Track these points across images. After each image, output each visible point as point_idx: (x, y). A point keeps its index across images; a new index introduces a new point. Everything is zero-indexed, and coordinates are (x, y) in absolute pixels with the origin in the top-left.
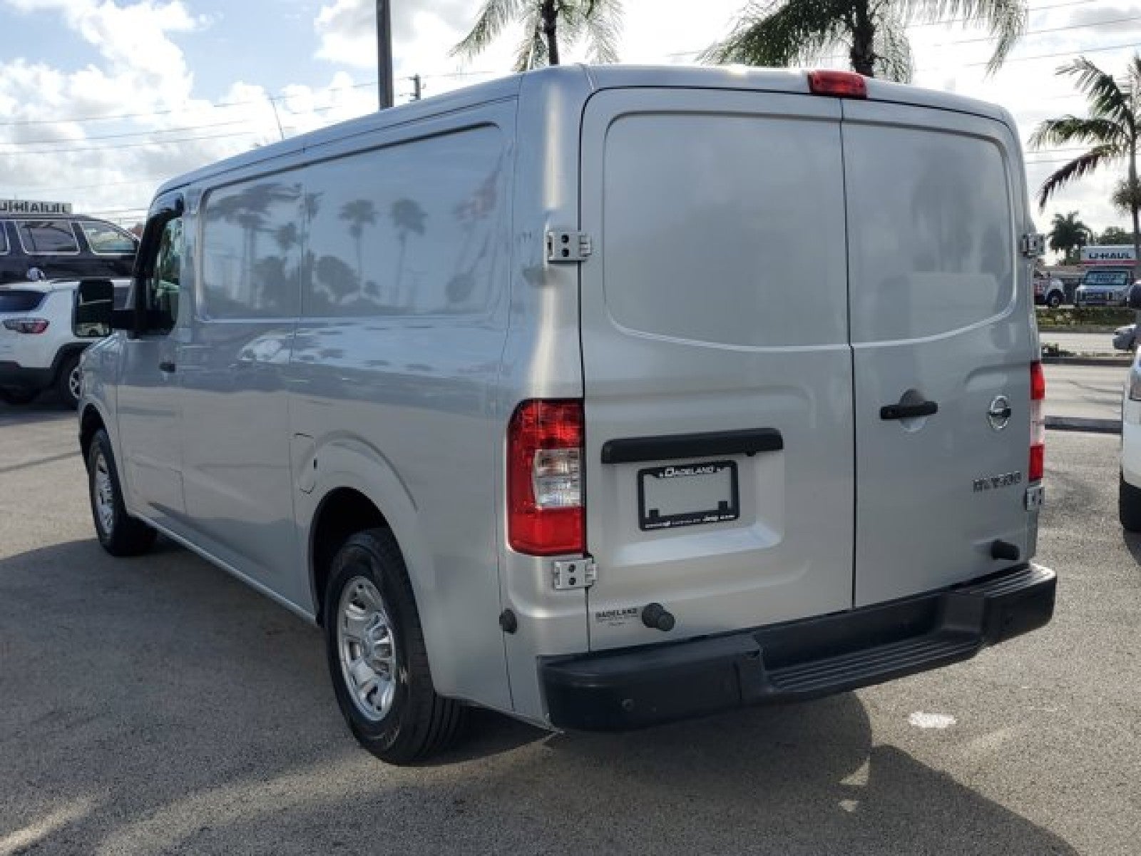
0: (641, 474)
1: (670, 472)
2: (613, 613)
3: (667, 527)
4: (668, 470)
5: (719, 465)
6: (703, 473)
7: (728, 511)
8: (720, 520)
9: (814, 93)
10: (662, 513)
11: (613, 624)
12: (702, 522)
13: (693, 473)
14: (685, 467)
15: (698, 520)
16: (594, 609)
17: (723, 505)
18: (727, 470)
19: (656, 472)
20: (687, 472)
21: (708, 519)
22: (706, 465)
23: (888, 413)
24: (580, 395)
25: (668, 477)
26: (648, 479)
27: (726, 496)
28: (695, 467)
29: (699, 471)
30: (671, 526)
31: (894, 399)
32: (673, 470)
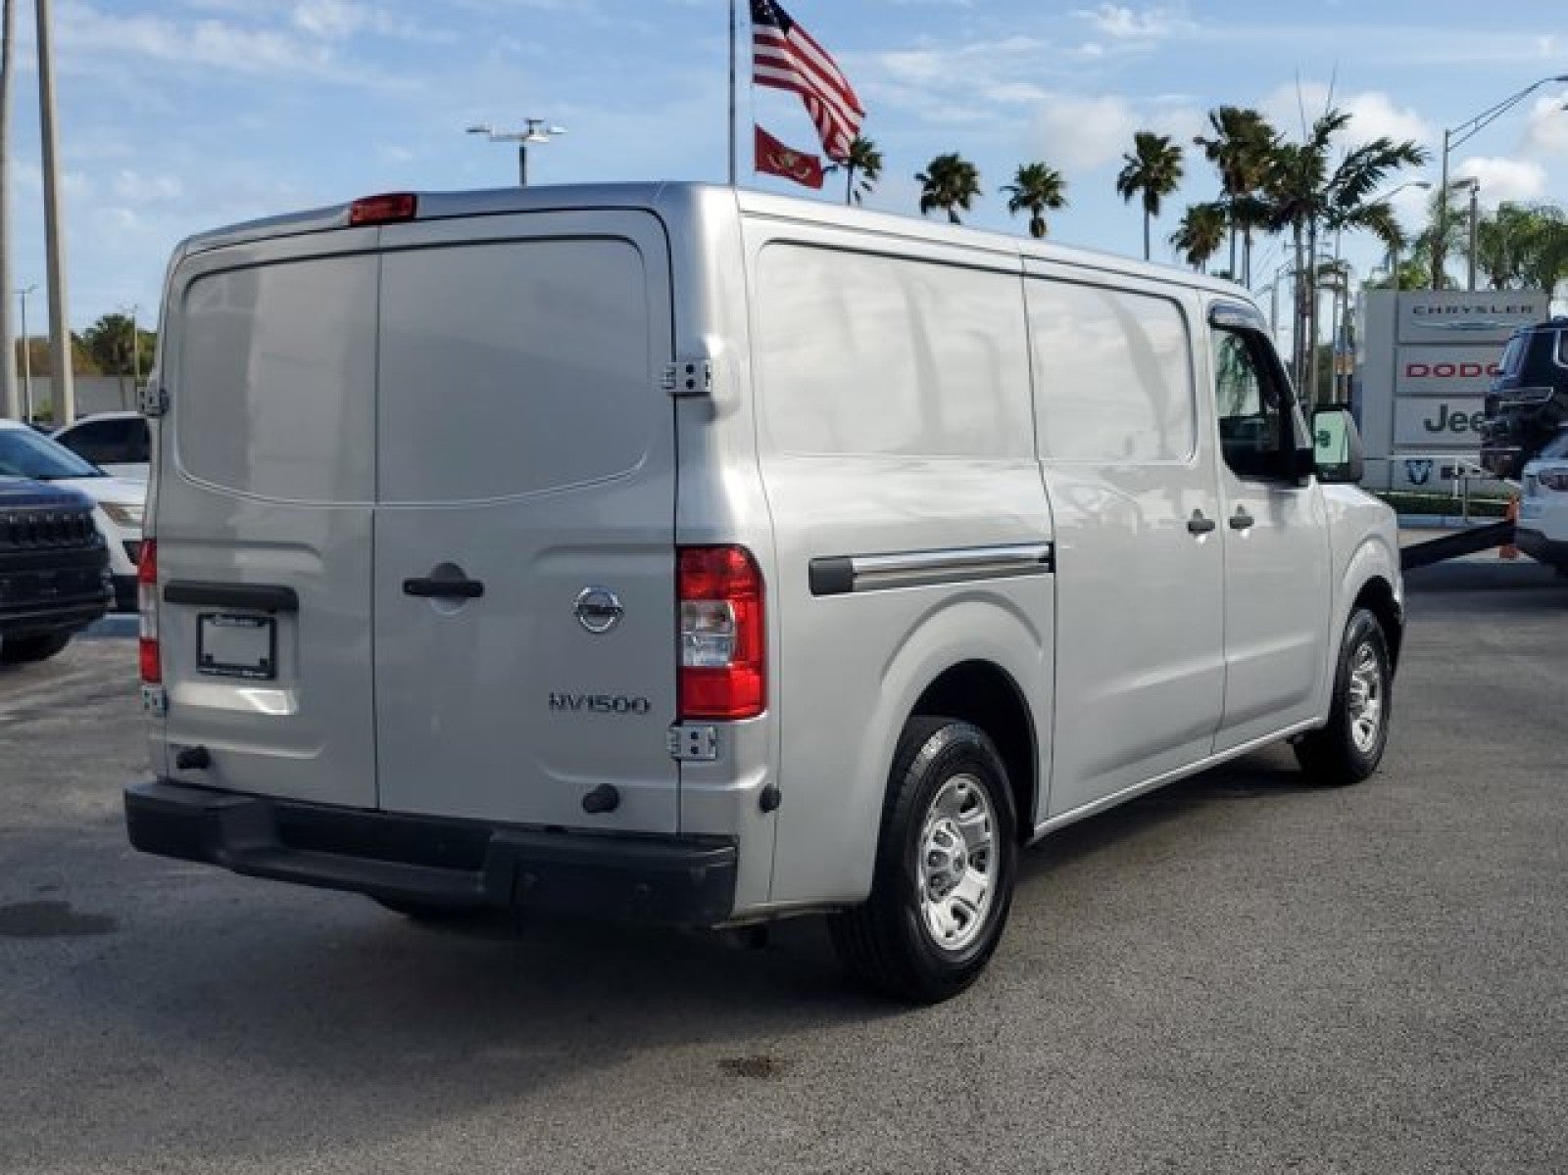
0: (200, 618)
1: (219, 619)
4: (217, 617)
5: (261, 623)
7: (267, 669)
9: (353, 224)
10: (216, 660)
13: (236, 623)
16: (169, 738)
17: (264, 663)
18: (267, 628)
19: (210, 616)
20: (246, 622)
21: (246, 673)
22: (246, 618)
23: (414, 588)
24: (153, 536)
25: (218, 625)
26: (207, 624)
27: (266, 655)
28: (238, 618)
29: (242, 622)
31: (423, 572)
32: (221, 618)
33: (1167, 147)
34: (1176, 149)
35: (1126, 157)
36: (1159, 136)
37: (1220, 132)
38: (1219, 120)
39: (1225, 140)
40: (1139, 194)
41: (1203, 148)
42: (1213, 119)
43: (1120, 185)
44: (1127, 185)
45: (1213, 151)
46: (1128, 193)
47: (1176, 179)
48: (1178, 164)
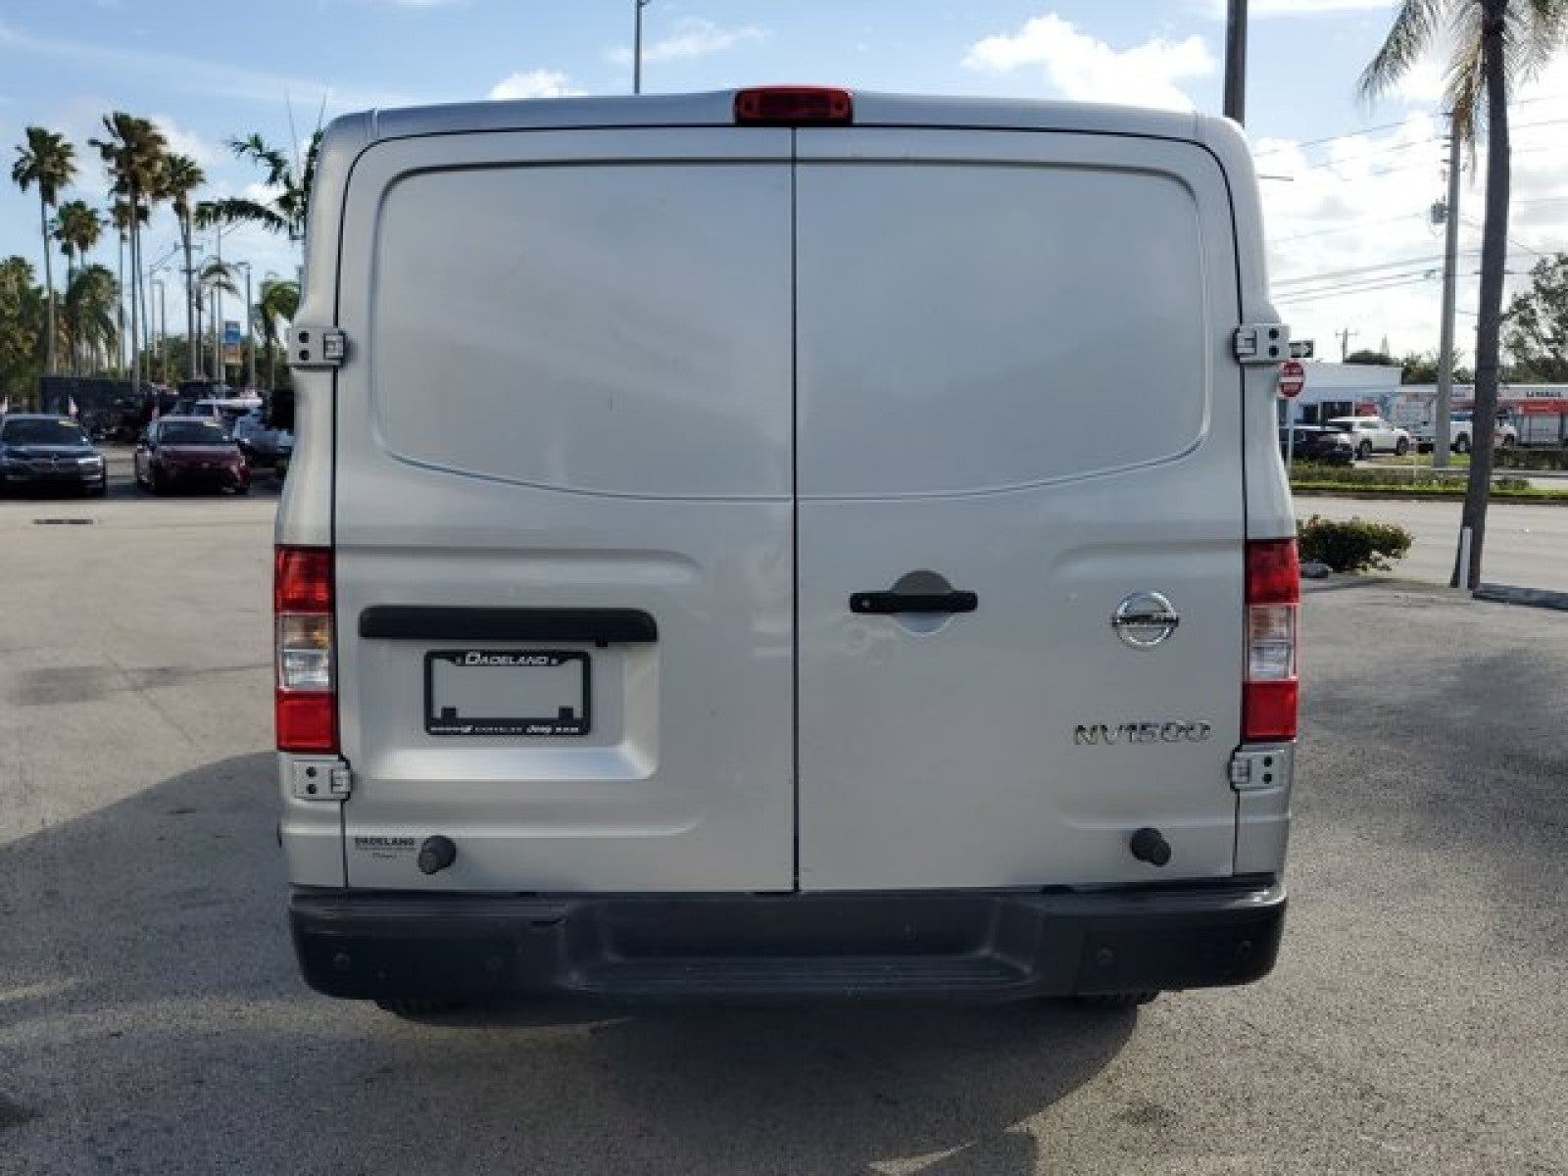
0: (430, 658)
1: (473, 659)
2: (379, 840)
3: (465, 734)
4: (469, 656)
6: (530, 664)
7: (574, 723)
8: (553, 733)
9: (742, 122)
10: (460, 715)
11: (378, 855)
12: (524, 733)
13: (511, 662)
14: (501, 654)
15: (519, 729)
16: (352, 831)
17: (566, 713)
18: (572, 666)
19: (452, 656)
21: (534, 729)
22: (535, 654)
23: (865, 603)
24: (327, 542)
25: (469, 665)
26: (440, 665)
27: (573, 701)
28: (516, 655)
29: (522, 659)
30: (472, 733)
32: (479, 656)
33: (59, 144)
34: (68, 146)
35: (19, 148)
36: (52, 132)
37: (114, 135)
38: (113, 126)
39: (120, 144)
40: (35, 186)
41: (98, 150)
42: (106, 122)
43: (15, 176)
44: (22, 177)
45: (107, 152)
46: (24, 184)
47: (70, 175)
48: (70, 160)
